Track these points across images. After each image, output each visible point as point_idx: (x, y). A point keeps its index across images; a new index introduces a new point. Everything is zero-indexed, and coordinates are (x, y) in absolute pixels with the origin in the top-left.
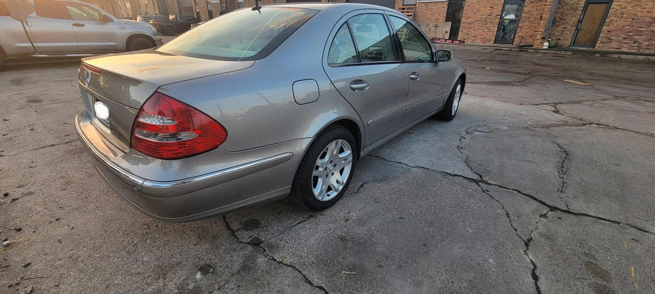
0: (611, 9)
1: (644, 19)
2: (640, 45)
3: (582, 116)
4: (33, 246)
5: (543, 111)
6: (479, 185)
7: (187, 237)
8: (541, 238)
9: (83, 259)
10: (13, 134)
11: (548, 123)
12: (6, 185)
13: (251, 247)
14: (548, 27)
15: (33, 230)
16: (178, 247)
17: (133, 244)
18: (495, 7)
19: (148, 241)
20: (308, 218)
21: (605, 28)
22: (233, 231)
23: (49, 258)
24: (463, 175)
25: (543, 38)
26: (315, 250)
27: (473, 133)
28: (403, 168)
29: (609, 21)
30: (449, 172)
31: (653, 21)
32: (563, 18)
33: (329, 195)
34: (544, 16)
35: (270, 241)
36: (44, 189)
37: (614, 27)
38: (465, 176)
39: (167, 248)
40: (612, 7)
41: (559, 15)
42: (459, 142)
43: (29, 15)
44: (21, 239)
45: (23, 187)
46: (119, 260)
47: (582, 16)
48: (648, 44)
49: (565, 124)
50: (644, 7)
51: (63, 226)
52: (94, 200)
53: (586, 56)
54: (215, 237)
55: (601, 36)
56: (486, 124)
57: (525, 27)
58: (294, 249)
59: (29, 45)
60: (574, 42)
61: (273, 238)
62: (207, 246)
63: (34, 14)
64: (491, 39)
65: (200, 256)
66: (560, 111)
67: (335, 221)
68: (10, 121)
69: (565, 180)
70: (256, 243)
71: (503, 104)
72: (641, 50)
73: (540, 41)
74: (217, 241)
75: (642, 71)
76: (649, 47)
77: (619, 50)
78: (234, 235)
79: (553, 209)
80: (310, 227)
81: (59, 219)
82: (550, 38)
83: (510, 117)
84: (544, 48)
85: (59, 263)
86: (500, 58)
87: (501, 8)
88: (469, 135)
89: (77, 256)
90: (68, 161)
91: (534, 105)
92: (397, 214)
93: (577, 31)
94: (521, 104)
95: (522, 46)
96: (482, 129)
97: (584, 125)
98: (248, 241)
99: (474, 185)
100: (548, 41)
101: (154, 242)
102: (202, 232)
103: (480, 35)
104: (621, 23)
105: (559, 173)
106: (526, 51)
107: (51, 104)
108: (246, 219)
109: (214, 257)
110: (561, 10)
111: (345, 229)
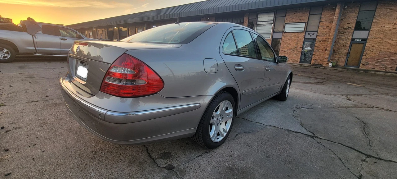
0: (366, 47)
1: (386, 53)
2: (386, 67)
3: (365, 103)
4: (15, 162)
5: (341, 99)
6: (314, 139)
7: (122, 162)
8: (368, 175)
9: (48, 172)
10: (14, 94)
11: (345, 105)
12: (4, 122)
13: (166, 170)
14: (330, 55)
15: (17, 151)
16: (116, 168)
17: (85, 164)
18: (299, 43)
19: (95, 163)
20: (204, 153)
21: (364, 57)
22: (153, 159)
23: (24, 171)
24: (302, 133)
25: (328, 61)
26: (212, 175)
27: (300, 108)
28: (261, 126)
29: (365, 53)
30: (292, 130)
31: (391, 54)
32: (338, 50)
33: (218, 139)
34: (327, 49)
35: (180, 167)
36: (28, 126)
37: (369, 57)
38: (303, 133)
39: (108, 168)
40: (366, 45)
41: (336, 49)
42: (293, 113)
43: (38, 33)
44: (7, 157)
45: (15, 124)
46: (74, 174)
47: (349, 50)
48: (390, 66)
49: (356, 106)
50: (385, 46)
51: (37, 149)
52: (60, 134)
53: (355, 72)
54: (141, 163)
55: (362, 61)
56: (307, 104)
57: (317, 55)
58: (197, 174)
59: (34, 48)
60: (347, 64)
61: (182, 166)
62: (136, 168)
63: (41, 32)
64: (298, 60)
65: (131, 175)
66: (350, 99)
67: (223, 156)
68: (14, 87)
69: (369, 139)
70: (170, 168)
71: (315, 94)
72: (387, 70)
73: (327, 62)
74: (143, 165)
75: (391, 81)
76: (391, 68)
77: (374, 69)
78: (155, 162)
79: (369, 156)
80: (206, 159)
81: (35, 145)
82: (332, 61)
83: (321, 101)
84: (329, 66)
85: (30, 174)
86: (305, 70)
87: (302, 44)
88: (298, 110)
89: (44, 170)
90: (46, 110)
91: (333, 95)
92: (264, 154)
93: (347, 58)
94: (325, 94)
95: (316, 65)
96: (306, 107)
97: (369, 107)
98: (164, 166)
99: (311, 139)
100: (331, 63)
101: (99, 163)
102: (132, 158)
103: (291, 58)
104: (372, 54)
105: (364, 134)
106: (319, 68)
107: (40, 79)
108: (161, 152)
109: (141, 176)
110: (337, 46)
111: (230, 162)
